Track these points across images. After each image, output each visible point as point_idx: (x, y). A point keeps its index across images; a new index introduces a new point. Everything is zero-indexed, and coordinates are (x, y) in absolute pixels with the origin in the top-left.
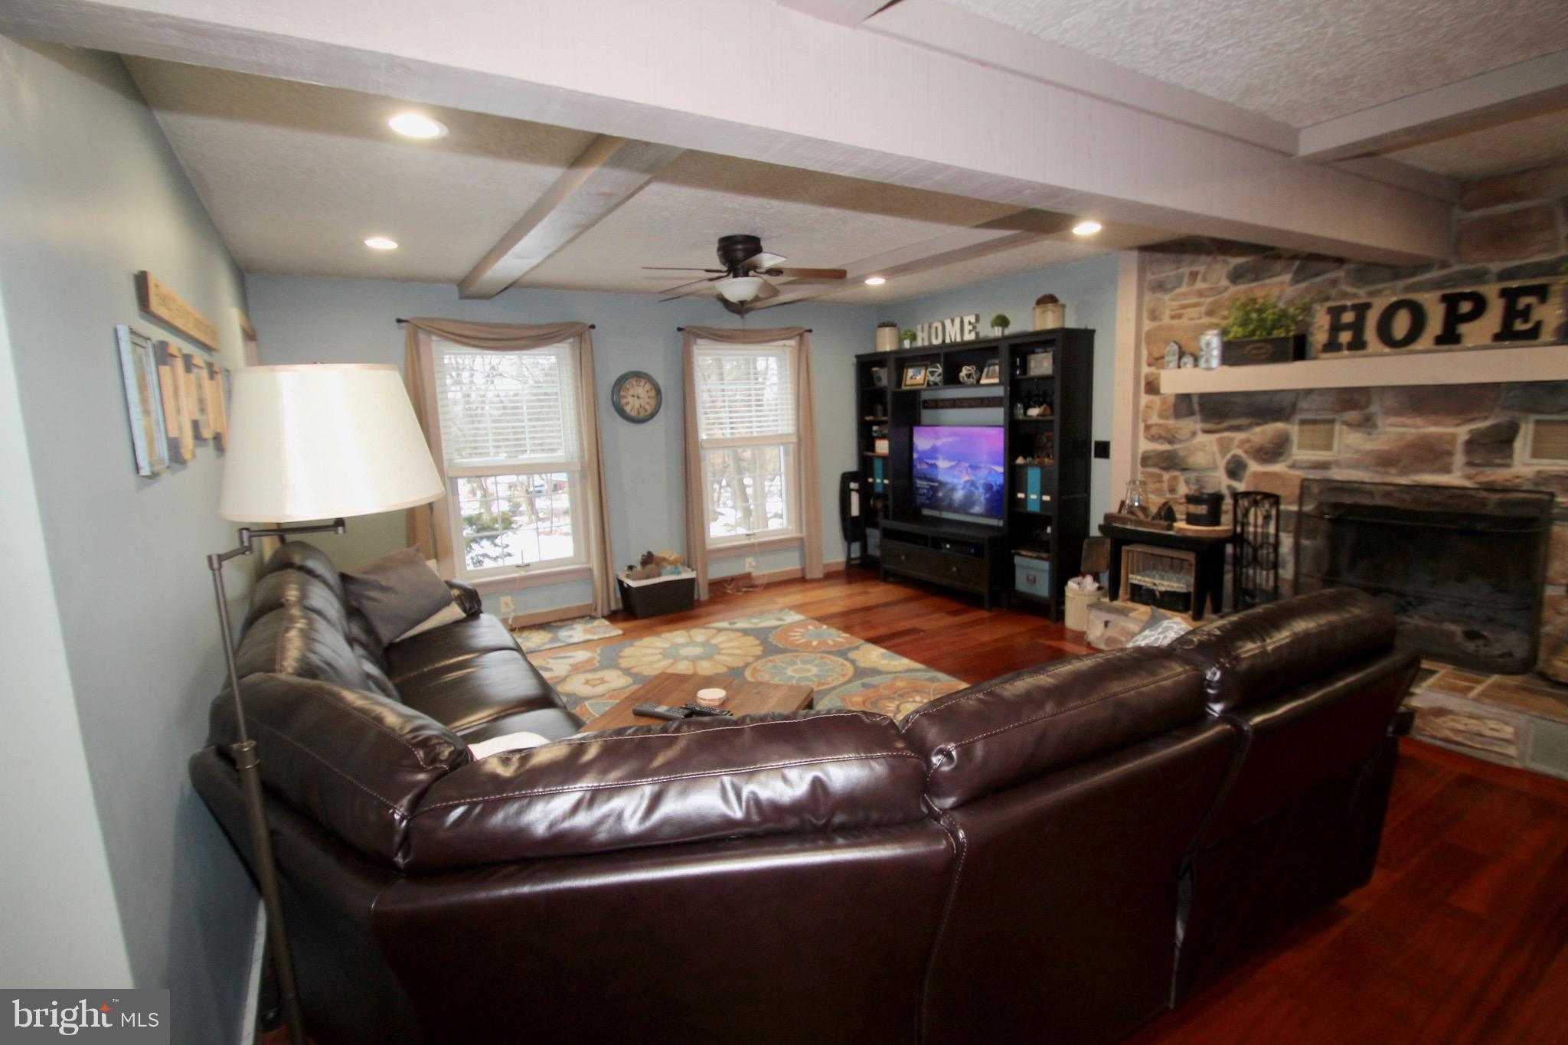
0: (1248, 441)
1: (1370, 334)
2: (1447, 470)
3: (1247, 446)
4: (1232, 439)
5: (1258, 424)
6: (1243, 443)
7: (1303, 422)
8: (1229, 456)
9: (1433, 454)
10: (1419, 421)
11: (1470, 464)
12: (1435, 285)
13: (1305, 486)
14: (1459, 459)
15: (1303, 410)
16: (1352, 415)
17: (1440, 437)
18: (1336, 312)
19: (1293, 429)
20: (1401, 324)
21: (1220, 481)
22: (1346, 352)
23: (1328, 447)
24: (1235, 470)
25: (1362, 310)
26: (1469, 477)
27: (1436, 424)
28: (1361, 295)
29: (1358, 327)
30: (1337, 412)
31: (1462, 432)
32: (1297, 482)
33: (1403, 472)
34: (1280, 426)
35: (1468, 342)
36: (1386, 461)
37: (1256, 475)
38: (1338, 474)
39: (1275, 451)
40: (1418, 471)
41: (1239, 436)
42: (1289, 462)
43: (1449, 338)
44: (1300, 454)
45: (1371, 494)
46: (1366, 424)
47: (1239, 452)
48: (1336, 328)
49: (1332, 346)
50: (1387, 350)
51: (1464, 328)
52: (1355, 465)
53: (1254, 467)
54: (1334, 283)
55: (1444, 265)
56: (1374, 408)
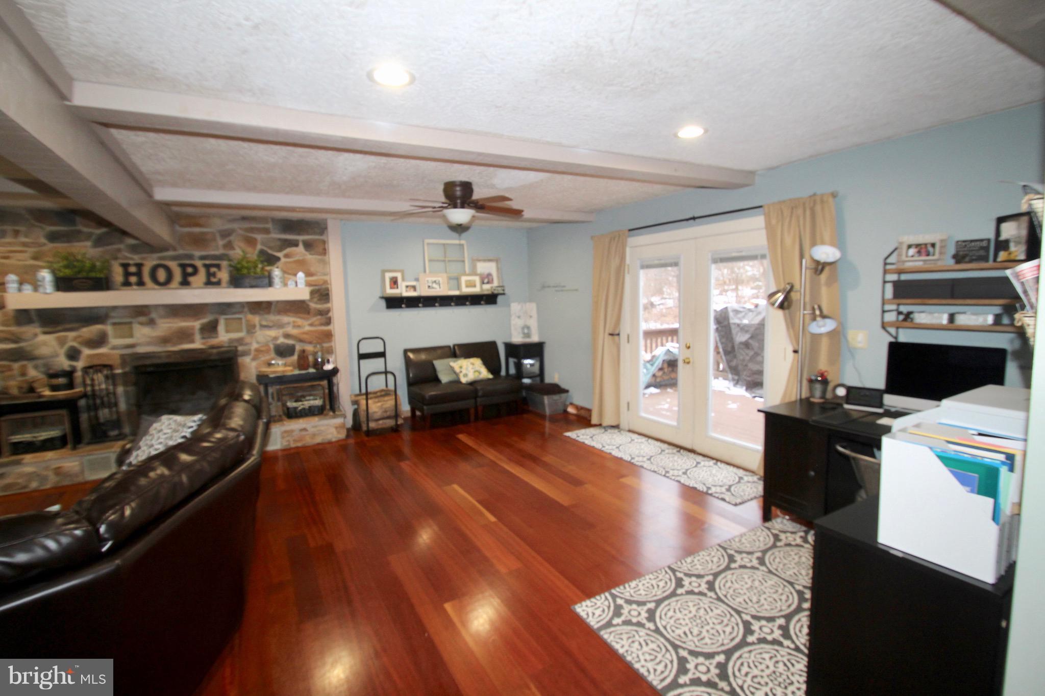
0: (80, 337)
1: (146, 278)
2: (193, 341)
3: (80, 340)
4: (66, 337)
5: (84, 326)
6: (75, 339)
7: (114, 324)
8: (66, 347)
9: (185, 335)
10: (176, 320)
11: (203, 338)
12: (174, 258)
13: (124, 359)
14: (198, 336)
15: (113, 317)
16: (142, 319)
17: (188, 327)
18: (125, 266)
19: (109, 329)
20: (162, 275)
21: (64, 363)
22: (135, 287)
23: (131, 336)
24: (73, 355)
25: (139, 266)
26: (203, 344)
27: (184, 321)
28: (137, 258)
29: (139, 274)
30: (132, 317)
31: (197, 324)
32: (118, 357)
33: (175, 345)
34: (99, 327)
35: (194, 285)
36: (165, 340)
37: (90, 356)
38: (141, 350)
39: (100, 340)
40: (181, 343)
41: (71, 335)
42: (110, 346)
43: (185, 283)
44: (114, 341)
45: (159, 358)
46: (152, 323)
47: (75, 344)
48: (127, 274)
49: (127, 284)
50: (156, 287)
51: (191, 279)
52: (149, 344)
53: (86, 352)
54: (119, 250)
55: (175, 249)
56: (154, 315)
